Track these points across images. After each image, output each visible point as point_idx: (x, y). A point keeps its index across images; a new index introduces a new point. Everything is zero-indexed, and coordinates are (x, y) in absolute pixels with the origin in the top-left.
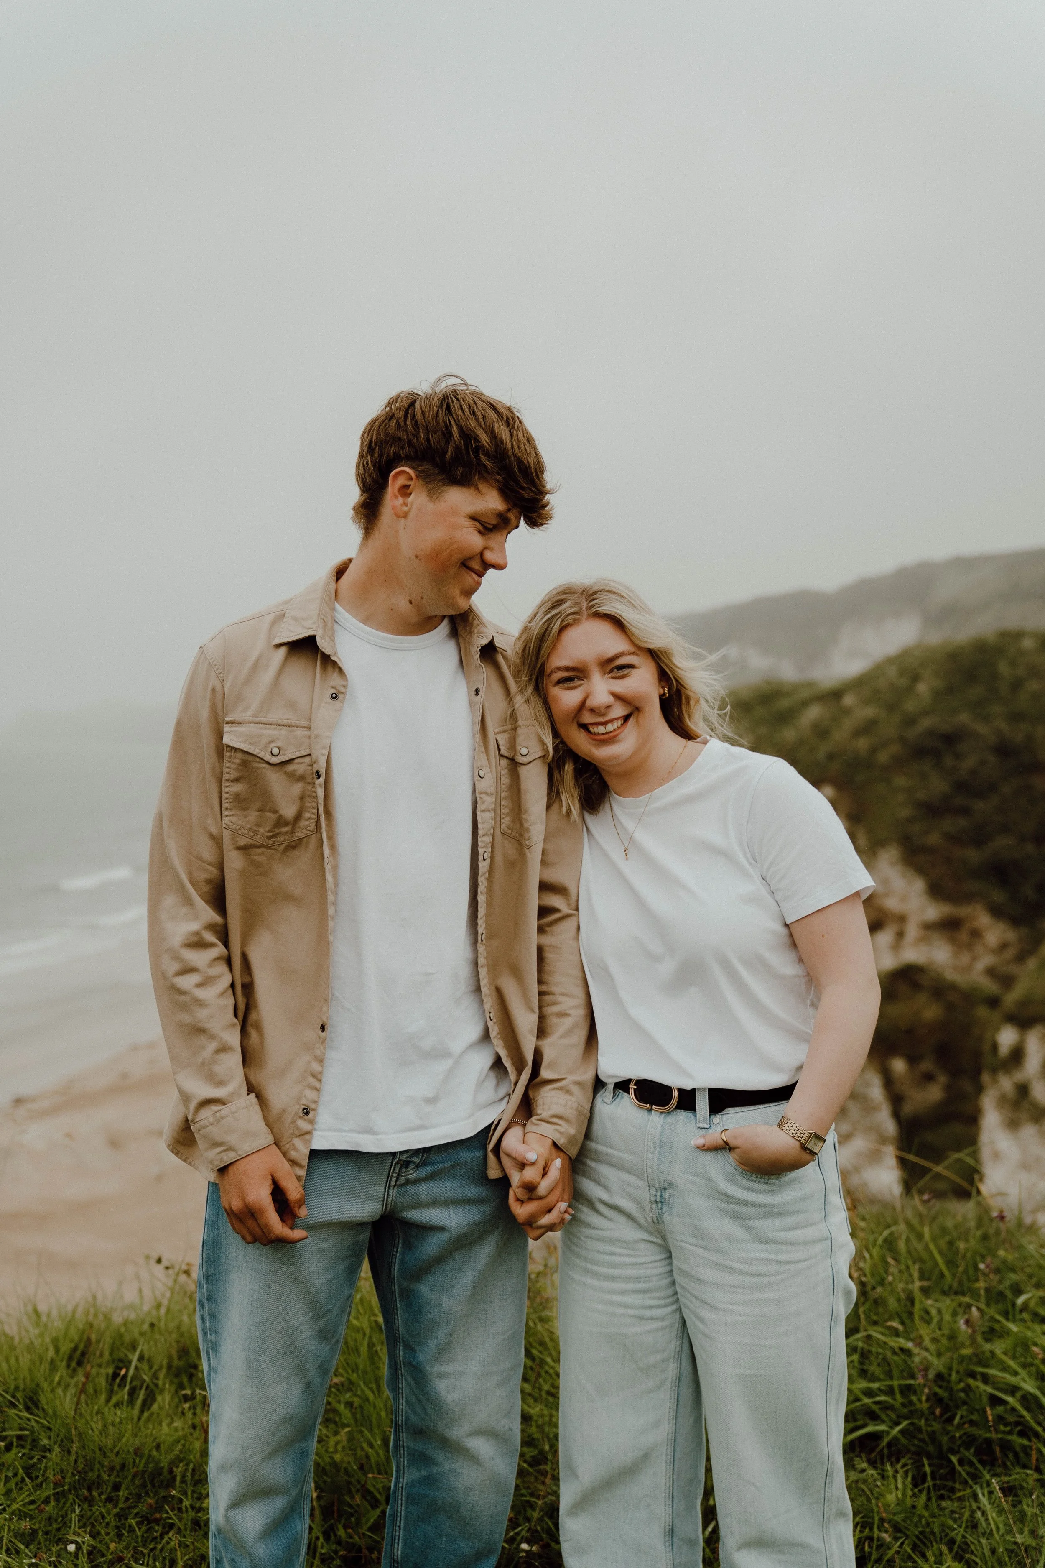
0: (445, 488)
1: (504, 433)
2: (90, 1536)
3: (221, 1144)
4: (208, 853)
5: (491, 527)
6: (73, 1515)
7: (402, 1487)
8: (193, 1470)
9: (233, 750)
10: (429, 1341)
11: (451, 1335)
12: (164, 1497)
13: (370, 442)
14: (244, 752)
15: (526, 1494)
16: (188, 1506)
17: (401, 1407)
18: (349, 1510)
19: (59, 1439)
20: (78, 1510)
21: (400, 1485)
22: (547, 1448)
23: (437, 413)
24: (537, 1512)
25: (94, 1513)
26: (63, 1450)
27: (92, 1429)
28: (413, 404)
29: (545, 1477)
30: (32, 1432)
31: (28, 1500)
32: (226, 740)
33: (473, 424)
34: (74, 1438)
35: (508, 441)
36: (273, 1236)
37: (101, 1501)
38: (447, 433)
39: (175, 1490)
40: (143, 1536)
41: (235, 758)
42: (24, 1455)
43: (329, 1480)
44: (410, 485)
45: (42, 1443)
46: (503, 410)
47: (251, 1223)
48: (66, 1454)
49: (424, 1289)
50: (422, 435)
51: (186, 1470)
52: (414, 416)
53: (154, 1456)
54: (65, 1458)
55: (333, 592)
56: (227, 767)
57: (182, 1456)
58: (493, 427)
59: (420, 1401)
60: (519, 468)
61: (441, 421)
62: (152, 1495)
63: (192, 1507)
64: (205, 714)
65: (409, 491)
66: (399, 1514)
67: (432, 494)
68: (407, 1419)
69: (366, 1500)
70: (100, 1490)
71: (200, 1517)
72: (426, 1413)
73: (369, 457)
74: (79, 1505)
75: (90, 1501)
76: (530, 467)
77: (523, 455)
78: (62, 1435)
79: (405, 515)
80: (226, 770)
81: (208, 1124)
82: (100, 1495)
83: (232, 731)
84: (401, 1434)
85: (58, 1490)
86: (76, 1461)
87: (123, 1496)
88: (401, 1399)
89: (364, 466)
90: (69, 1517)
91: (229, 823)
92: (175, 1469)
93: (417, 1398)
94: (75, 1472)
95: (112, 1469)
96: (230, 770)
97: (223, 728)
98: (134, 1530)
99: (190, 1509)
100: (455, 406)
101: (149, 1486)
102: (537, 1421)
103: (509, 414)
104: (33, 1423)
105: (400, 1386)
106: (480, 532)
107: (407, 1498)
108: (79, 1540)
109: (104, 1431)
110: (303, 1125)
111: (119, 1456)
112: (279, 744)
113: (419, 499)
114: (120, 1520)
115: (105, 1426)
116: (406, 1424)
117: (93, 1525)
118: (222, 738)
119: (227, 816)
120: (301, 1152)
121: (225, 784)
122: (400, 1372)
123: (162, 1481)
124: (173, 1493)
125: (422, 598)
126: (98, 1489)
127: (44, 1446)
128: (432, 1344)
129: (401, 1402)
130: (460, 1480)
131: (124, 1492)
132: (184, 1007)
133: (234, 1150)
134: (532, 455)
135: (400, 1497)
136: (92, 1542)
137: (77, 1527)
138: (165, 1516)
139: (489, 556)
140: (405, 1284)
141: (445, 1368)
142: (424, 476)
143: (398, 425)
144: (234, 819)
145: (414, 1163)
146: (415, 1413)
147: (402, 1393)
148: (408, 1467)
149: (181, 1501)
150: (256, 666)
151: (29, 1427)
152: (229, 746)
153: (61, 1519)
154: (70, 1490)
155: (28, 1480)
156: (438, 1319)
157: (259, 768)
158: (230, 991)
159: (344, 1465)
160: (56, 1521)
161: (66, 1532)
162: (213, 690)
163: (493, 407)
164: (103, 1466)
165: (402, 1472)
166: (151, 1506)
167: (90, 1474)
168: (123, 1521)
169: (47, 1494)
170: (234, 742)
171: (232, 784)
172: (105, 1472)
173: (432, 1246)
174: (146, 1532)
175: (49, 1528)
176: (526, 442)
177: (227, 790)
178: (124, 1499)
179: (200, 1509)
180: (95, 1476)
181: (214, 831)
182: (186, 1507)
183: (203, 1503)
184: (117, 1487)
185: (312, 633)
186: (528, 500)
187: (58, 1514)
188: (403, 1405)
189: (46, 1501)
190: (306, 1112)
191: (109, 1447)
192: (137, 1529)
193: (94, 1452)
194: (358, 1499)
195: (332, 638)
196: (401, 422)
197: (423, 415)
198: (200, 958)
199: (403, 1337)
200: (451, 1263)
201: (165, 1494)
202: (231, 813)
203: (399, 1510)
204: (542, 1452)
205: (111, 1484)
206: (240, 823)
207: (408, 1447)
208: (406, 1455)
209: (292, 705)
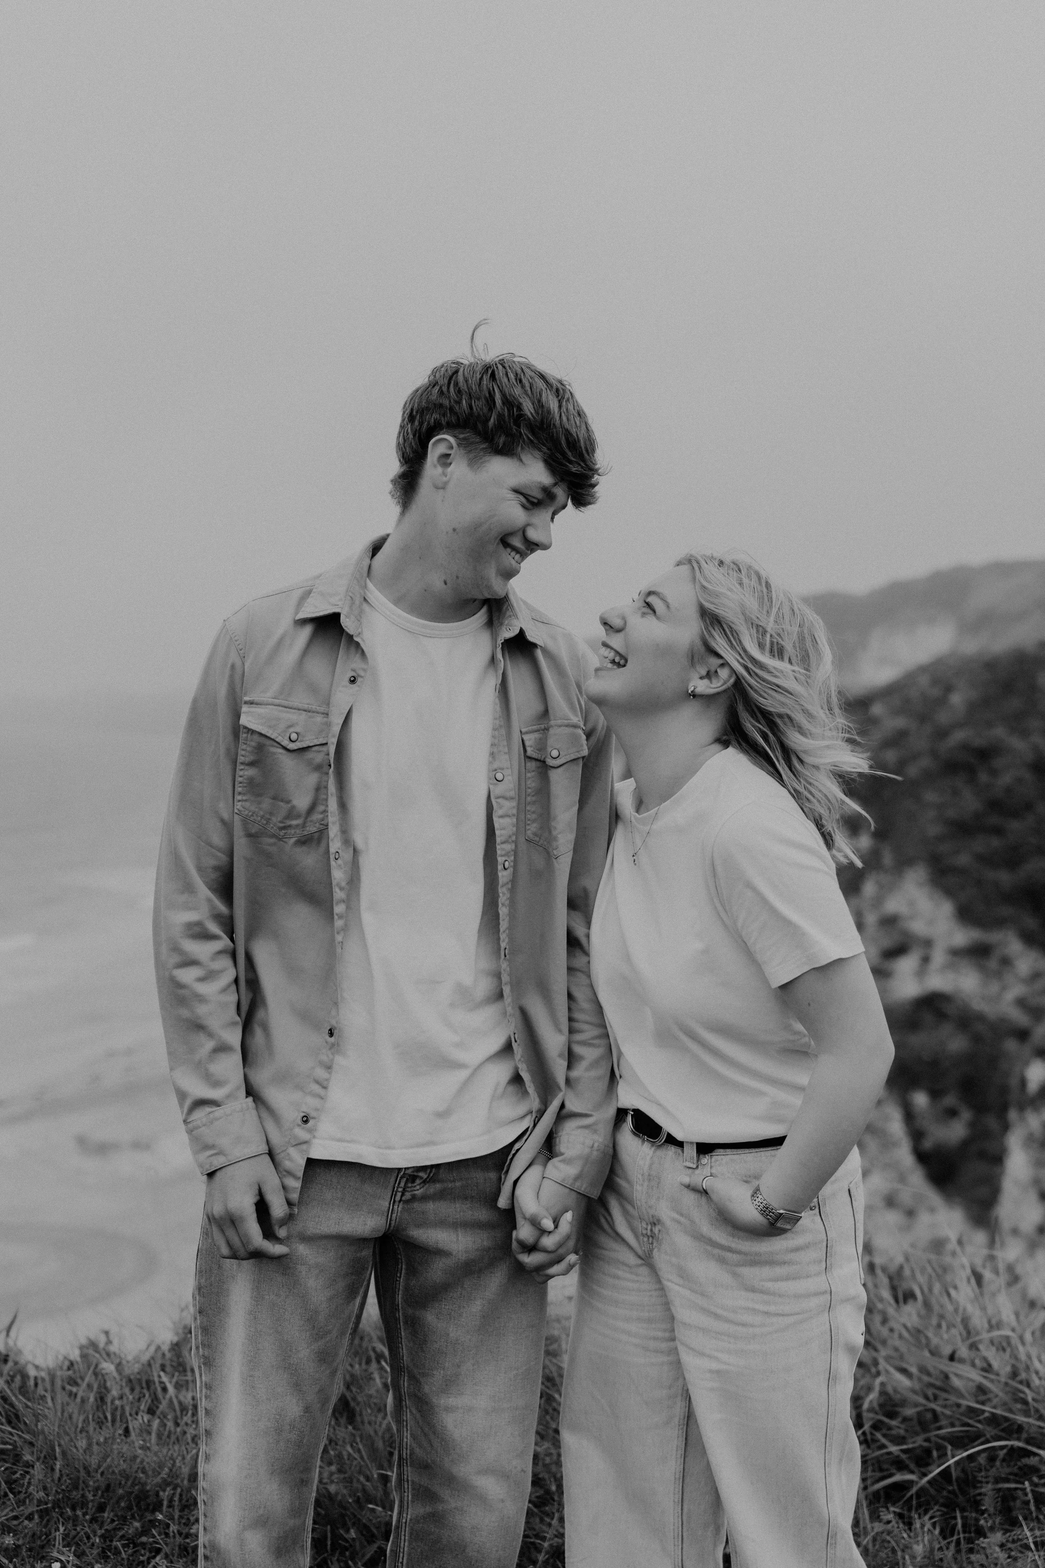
0: (487, 458)
1: (553, 404)
2: (75, 1555)
3: (213, 1147)
4: (218, 839)
5: (536, 501)
6: (58, 1533)
7: (406, 1523)
8: (181, 1495)
9: (250, 732)
10: (435, 1373)
11: (459, 1366)
12: (150, 1521)
13: (412, 410)
14: (261, 734)
15: (531, 1536)
16: (176, 1531)
17: (405, 1440)
18: (344, 1543)
19: (42, 1455)
20: (62, 1529)
21: (404, 1521)
22: (554, 1488)
23: (481, 379)
24: (543, 1554)
25: (78, 1533)
26: (46, 1467)
27: (76, 1447)
28: (456, 372)
29: (552, 1519)
30: (15, 1447)
31: (11, 1514)
32: (244, 720)
33: (517, 391)
34: (57, 1455)
35: (556, 410)
36: (251, 1248)
37: (86, 1521)
38: (490, 400)
39: (162, 1514)
40: (128, 1559)
41: (252, 740)
42: (6, 1469)
43: (323, 1512)
44: (450, 455)
45: (25, 1459)
46: (554, 383)
47: (231, 1233)
48: (49, 1471)
49: (430, 1317)
50: (464, 402)
51: (174, 1494)
52: (456, 384)
53: (140, 1478)
54: (49, 1475)
55: (366, 569)
56: (243, 750)
57: (169, 1480)
58: (541, 395)
59: (425, 1435)
60: (567, 439)
61: (485, 387)
62: (137, 1518)
63: (180, 1534)
64: (222, 692)
65: (449, 461)
66: (402, 1550)
67: (474, 462)
68: (412, 1450)
69: (363, 1535)
70: (84, 1510)
71: (188, 1543)
72: (432, 1446)
73: (409, 426)
74: (63, 1524)
75: (75, 1520)
76: (579, 441)
77: (572, 427)
78: (44, 1453)
79: (444, 487)
80: (241, 752)
81: (200, 1125)
82: (84, 1514)
83: (250, 712)
84: (405, 1468)
85: (41, 1507)
86: (59, 1479)
87: (108, 1517)
88: (405, 1432)
89: (404, 436)
90: (53, 1535)
91: (241, 809)
92: (161, 1493)
93: (423, 1431)
94: (59, 1490)
95: (97, 1489)
96: (245, 753)
97: (241, 707)
98: (120, 1553)
99: (177, 1536)
100: (500, 372)
101: (135, 1508)
102: (544, 1460)
103: (559, 385)
104: (16, 1438)
105: (405, 1418)
106: (523, 506)
107: (411, 1534)
108: (63, 1558)
109: (88, 1449)
110: (301, 1133)
111: (104, 1476)
112: (298, 729)
113: (459, 468)
114: (105, 1541)
115: (90, 1445)
116: (411, 1458)
117: (78, 1545)
118: (238, 716)
119: (239, 801)
120: (296, 1161)
121: (239, 767)
122: (404, 1403)
123: (149, 1505)
124: (160, 1517)
125: (457, 577)
126: (82, 1508)
127: (27, 1462)
128: (438, 1375)
129: (405, 1434)
130: (467, 1518)
131: (109, 1514)
132: (182, 1001)
133: (225, 1155)
134: (582, 428)
135: (403, 1533)
136: (77, 1562)
137: (61, 1545)
138: (151, 1540)
139: (532, 534)
140: (410, 1311)
141: (452, 1401)
142: (464, 444)
143: (441, 392)
144: (247, 804)
145: (421, 1178)
146: (421, 1446)
147: (407, 1425)
148: (413, 1502)
149: (168, 1526)
150: (280, 643)
151: (11, 1442)
152: (245, 728)
153: (45, 1536)
154: (54, 1508)
155: (11, 1496)
156: (445, 1349)
157: (274, 754)
158: (234, 987)
159: (339, 1497)
160: (40, 1538)
161: (49, 1550)
162: (233, 667)
163: (542, 377)
164: (87, 1486)
165: (405, 1507)
166: (137, 1529)
167: (74, 1493)
168: (108, 1543)
169: (30, 1510)
170: (251, 724)
171: (246, 767)
172: (89, 1491)
173: (436, 1272)
174: (132, 1555)
175: (33, 1545)
176: (576, 415)
177: (241, 773)
178: (109, 1520)
179: (188, 1536)
180: (79, 1496)
181: (226, 816)
182: (173, 1532)
183: (191, 1529)
184: (101, 1508)
185: (337, 610)
186: (575, 475)
187: (41, 1531)
188: (407, 1438)
189: (30, 1518)
190: (306, 1120)
191: (94, 1466)
192: (122, 1551)
193: (79, 1471)
194: (353, 1534)
195: (359, 618)
196: (445, 389)
197: (467, 381)
198: (202, 950)
199: (408, 1367)
200: (459, 1289)
201: (152, 1518)
202: (244, 798)
203: (402, 1545)
204: (548, 1492)
205: (96, 1504)
206: (253, 808)
207: (413, 1482)
208: (410, 1490)
209: (313, 689)
